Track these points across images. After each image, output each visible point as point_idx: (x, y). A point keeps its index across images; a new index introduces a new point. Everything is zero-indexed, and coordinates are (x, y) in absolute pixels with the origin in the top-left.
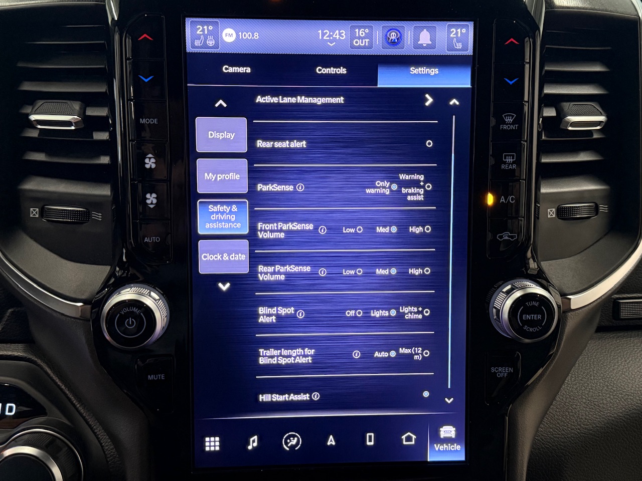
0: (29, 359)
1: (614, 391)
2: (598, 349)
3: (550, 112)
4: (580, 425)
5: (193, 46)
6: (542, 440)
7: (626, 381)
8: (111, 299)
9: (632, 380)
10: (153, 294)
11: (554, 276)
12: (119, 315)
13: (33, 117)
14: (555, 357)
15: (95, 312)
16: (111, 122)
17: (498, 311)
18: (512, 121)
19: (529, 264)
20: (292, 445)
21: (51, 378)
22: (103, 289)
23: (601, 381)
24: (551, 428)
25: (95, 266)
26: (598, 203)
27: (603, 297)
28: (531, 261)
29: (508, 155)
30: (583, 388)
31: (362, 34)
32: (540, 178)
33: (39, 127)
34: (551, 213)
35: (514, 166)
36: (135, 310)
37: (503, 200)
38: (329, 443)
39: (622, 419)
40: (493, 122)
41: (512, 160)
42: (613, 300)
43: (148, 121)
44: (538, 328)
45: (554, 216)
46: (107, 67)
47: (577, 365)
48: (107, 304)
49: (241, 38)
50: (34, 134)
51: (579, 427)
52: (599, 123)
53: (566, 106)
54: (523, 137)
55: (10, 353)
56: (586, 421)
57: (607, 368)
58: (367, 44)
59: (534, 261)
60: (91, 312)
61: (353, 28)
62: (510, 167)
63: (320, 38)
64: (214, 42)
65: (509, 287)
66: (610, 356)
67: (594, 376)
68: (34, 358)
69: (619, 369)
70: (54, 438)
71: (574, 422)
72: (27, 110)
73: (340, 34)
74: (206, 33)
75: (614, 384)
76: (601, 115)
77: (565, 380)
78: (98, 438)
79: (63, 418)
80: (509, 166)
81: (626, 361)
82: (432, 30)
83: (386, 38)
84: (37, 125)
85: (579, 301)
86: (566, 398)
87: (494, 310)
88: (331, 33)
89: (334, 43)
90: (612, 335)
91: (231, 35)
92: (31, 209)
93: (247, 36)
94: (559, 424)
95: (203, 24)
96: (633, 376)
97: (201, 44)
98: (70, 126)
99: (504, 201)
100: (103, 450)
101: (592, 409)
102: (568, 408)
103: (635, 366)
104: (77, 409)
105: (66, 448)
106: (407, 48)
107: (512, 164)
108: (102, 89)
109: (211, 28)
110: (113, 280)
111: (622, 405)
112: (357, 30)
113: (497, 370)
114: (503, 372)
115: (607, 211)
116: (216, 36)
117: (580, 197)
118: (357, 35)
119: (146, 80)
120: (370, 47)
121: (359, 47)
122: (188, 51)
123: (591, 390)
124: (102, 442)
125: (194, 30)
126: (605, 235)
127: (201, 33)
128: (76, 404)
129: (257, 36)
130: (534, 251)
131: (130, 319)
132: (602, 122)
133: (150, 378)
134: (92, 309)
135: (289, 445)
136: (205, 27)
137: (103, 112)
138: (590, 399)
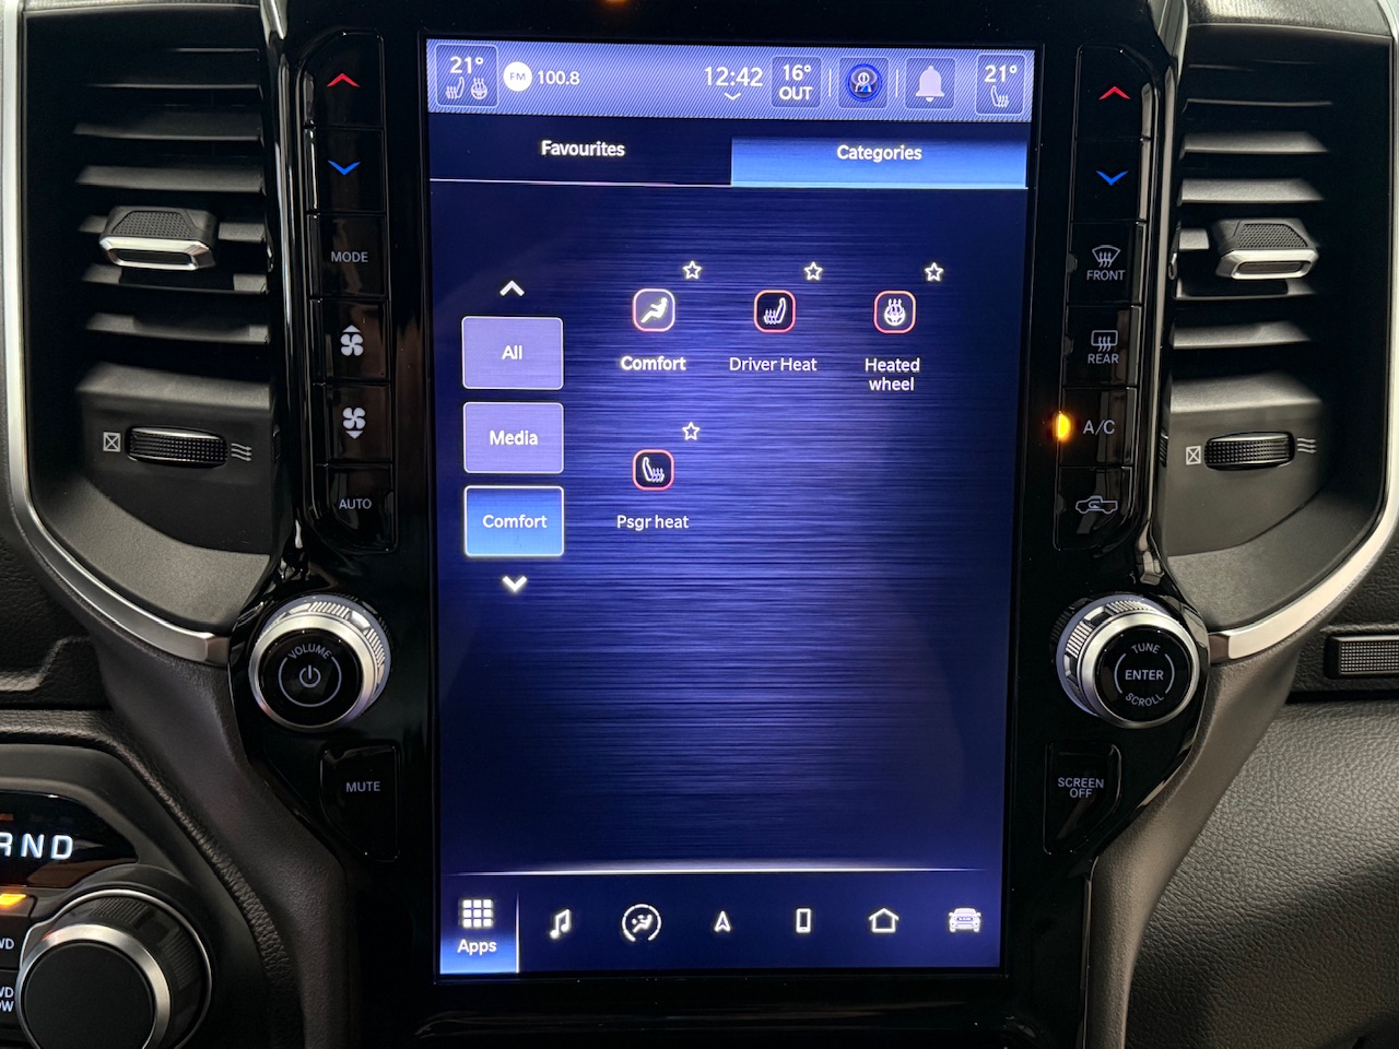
0: (100, 742)
1: (1321, 829)
2: (1291, 738)
3: (1195, 241)
4: (1245, 900)
5: (443, 100)
6: (1164, 927)
7: (1347, 807)
8: (270, 628)
9: (1360, 806)
10: (356, 616)
11: (1195, 589)
12: (286, 659)
13: (109, 243)
14: (1193, 757)
15: (239, 649)
16: (270, 255)
17: (1074, 662)
18: (1111, 261)
19: (1143, 564)
20: (641, 931)
21: (146, 783)
22: (254, 603)
23: (1294, 806)
24: (1183, 904)
25: (239, 555)
26: (1294, 432)
27: (1299, 634)
28: (1148, 557)
29: (1102, 335)
30: (1255, 822)
31: (798, 75)
32: (1170, 380)
33: (122, 263)
34: (1193, 455)
35: (1115, 358)
36: (319, 650)
37: (1089, 427)
38: (718, 928)
39: (1334, 888)
40: (1071, 263)
41: (1110, 345)
42: (1325, 637)
43: (347, 257)
44: (1156, 699)
45: (1199, 461)
46: (262, 139)
47: (1244, 773)
48: (261, 637)
49: (542, 82)
50: (111, 277)
51: (1243, 903)
52: (1301, 265)
53: (1231, 227)
54: (1135, 293)
55: (60, 730)
56: (1259, 890)
57: (1308, 781)
58: (807, 98)
59: (1154, 556)
60: (230, 652)
61: (779, 62)
62: (1107, 359)
63: (710, 83)
64: (486, 92)
65: (1099, 611)
66: (1315, 755)
67: (1279, 797)
68: (110, 741)
69: (1333, 783)
70: (151, 907)
71: (1232, 893)
72: (97, 226)
73: (752, 76)
74: (470, 71)
75: (1321, 814)
76: (1306, 246)
77: (1218, 802)
78: (241, 909)
79: (172, 866)
80: (1103, 357)
81: (1347, 766)
82: (945, 69)
83: (849, 84)
84: (116, 260)
85: (1246, 641)
86: (1218, 844)
87: (1067, 659)
88: (733, 74)
89: (739, 94)
90: (1321, 710)
91: (521, 77)
92: (106, 435)
93: (556, 78)
94: (1200, 896)
95: (462, 52)
96: (1361, 798)
97: (458, 94)
98: (186, 264)
99: (1091, 429)
100: (252, 933)
101: (1273, 865)
102: (1222, 864)
103: (1366, 777)
104: (199, 848)
105: (177, 929)
106: (892, 108)
107: (1110, 354)
108: (252, 185)
109: (480, 61)
110: (273, 587)
111: (1336, 858)
112: (787, 67)
113: (1070, 782)
114: (1082, 787)
115: (1312, 451)
116: (491, 78)
117: (1257, 421)
118: (787, 78)
119: (344, 172)
120: (815, 102)
121: (791, 103)
122: (431, 109)
123: (1272, 827)
124: (250, 916)
125: (445, 65)
126: (1307, 503)
127: (460, 71)
128: (198, 837)
129: (576, 78)
130: (1155, 536)
131: (310, 667)
132: (1308, 262)
133: (352, 787)
134: (232, 644)
135: (635, 930)
136: (469, 60)
137: (253, 234)
138: (1268, 844)
